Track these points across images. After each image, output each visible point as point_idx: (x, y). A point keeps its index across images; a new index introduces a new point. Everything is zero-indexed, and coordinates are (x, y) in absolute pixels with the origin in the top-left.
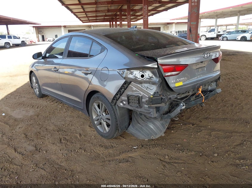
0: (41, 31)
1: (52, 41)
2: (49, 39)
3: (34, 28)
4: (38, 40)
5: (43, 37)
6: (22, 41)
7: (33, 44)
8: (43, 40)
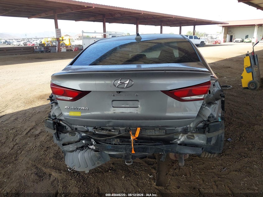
0: (231, 31)
1: (240, 42)
2: (236, 40)
3: (224, 28)
4: (224, 41)
5: (231, 37)
6: (202, 42)
7: (217, 44)
8: (231, 40)
